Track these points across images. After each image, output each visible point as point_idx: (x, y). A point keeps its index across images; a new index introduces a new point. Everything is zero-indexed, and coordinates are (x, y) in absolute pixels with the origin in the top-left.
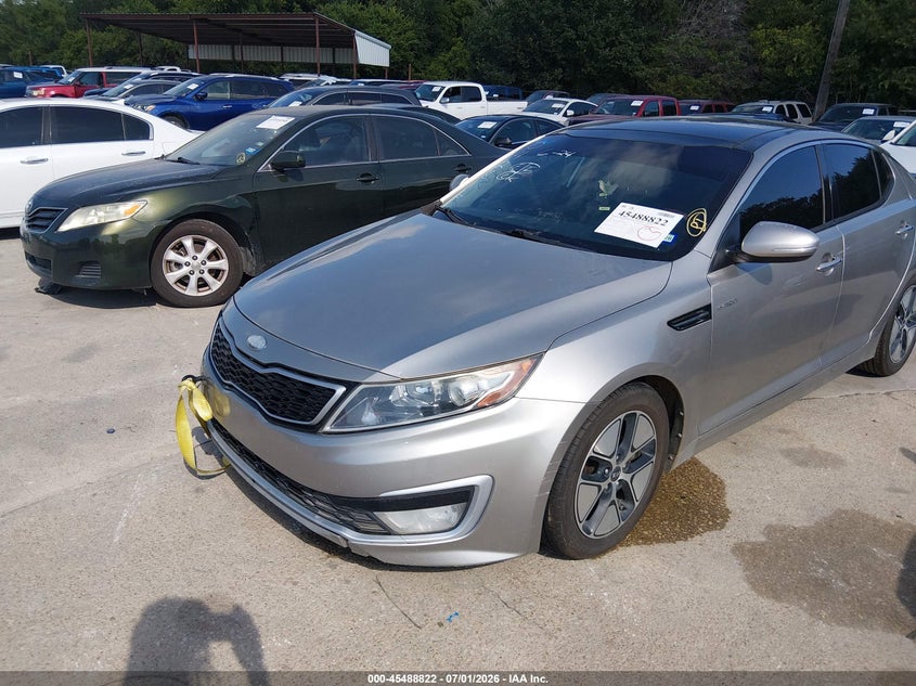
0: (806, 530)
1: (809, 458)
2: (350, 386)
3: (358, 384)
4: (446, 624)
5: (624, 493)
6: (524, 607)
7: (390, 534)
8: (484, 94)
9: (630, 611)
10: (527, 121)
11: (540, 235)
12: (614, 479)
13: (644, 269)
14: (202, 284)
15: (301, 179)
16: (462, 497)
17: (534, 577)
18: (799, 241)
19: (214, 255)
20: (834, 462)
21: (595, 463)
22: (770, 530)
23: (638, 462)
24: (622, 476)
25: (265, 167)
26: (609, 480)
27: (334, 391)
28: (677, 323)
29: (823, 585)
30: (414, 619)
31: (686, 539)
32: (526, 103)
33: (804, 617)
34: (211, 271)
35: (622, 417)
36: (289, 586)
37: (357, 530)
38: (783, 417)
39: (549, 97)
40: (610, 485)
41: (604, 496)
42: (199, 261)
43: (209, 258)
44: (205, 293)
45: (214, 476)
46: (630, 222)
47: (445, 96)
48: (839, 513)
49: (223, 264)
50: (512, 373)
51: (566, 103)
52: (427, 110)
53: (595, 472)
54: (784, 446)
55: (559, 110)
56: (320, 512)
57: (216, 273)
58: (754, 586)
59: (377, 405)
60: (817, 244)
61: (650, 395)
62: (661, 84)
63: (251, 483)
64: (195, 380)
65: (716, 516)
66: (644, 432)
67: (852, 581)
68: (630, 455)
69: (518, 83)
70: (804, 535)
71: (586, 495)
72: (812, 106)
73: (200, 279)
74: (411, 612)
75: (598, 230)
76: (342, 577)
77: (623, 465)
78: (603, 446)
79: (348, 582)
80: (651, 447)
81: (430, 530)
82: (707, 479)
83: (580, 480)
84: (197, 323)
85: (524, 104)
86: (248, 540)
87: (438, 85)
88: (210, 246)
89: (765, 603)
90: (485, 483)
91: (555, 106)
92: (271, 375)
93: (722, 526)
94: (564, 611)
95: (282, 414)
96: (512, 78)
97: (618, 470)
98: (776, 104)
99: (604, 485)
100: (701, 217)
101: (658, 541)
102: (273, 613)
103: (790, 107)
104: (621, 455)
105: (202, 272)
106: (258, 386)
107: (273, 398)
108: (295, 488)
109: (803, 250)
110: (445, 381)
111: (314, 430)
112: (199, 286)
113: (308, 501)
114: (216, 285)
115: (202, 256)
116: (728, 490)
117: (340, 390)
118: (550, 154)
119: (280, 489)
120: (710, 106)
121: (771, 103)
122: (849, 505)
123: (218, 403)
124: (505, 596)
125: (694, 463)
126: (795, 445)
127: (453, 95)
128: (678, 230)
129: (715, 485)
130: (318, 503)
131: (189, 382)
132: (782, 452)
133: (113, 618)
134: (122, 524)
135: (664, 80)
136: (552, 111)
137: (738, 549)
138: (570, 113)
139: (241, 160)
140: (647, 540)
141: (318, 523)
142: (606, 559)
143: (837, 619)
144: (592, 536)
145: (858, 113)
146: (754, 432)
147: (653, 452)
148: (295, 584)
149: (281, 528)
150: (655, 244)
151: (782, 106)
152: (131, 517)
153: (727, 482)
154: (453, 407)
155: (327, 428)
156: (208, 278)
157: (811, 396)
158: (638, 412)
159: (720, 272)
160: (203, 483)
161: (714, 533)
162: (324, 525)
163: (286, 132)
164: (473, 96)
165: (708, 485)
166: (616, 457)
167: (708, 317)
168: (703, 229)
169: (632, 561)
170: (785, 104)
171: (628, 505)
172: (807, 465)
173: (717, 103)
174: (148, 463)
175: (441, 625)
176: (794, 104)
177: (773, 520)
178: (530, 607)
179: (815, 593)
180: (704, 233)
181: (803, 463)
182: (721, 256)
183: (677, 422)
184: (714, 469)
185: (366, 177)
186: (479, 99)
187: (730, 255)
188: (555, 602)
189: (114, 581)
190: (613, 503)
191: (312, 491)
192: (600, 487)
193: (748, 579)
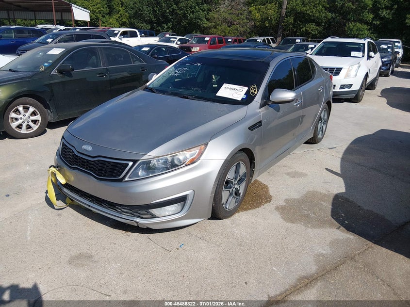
0: (298, 199)
1: (295, 175)
2: (135, 162)
3: (139, 160)
4: (180, 248)
5: (237, 193)
6: (207, 238)
7: (155, 218)
8: (138, 33)
9: (245, 234)
10: (164, 47)
11: (194, 98)
12: (234, 188)
13: (238, 108)
14: (29, 127)
15: (72, 77)
16: (183, 199)
17: (208, 228)
18: (289, 95)
19: (34, 114)
20: (305, 175)
21: (227, 182)
22: (286, 201)
23: (241, 181)
24: (236, 186)
25: (55, 72)
26: (232, 188)
27: (128, 164)
28: (252, 128)
29: (308, 216)
30: (167, 249)
31: (259, 207)
32: (158, 38)
33: (303, 227)
34: (32, 121)
35: (236, 164)
36: (112, 245)
37: (142, 218)
38: (285, 161)
39: (168, 36)
40: (232, 190)
41: (231, 194)
42: (26, 117)
43: (31, 115)
44: (30, 131)
45: (64, 208)
46: (228, 91)
47: (120, 35)
48: (308, 192)
49: (38, 117)
50: (198, 151)
51: (176, 38)
52: (115, 42)
53: (227, 186)
54: (286, 172)
55: (174, 42)
56: (124, 213)
57: (35, 122)
58: (285, 220)
59: (146, 168)
60: (296, 96)
61: (244, 156)
62: (215, 30)
63: (88, 207)
64: (54, 167)
65: (268, 198)
66: (243, 169)
67: (317, 214)
68: (238, 178)
69: (152, 28)
70: (298, 201)
71: (225, 194)
72: (276, 39)
73: (28, 125)
74: (165, 246)
75: (217, 94)
76: (133, 238)
77: (236, 182)
78: (230, 176)
79: (136, 240)
80: (245, 175)
81: (171, 214)
82: (262, 186)
83: (224, 189)
84: (30, 146)
85: (157, 39)
86: (89, 231)
87: (117, 30)
88: (31, 109)
89: (289, 225)
90: (191, 193)
91: (172, 39)
92: (97, 161)
93: (270, 201)
94: (222, 237)
95: (104, 176)
96: (149, 27)
97: (235, 184)
98: (262, 38)
99: (231, 190)
100: (255, 88)
101: (249, 209)
102: (109, 256)
103: (268, 39)
104: (236, 179)
105: (28, 122)
106: (92, 166)
107: (99, 169)
108: (112, 205)
109: (291, 99)
110: (174, 156)
111: (121, 180)
112: (27, 128)
113: (118, 210)
114: (35, 127)
115: (28, 114)
116: (270, 189)
117: (131, 164)
118: (191, 64)
119: (104, 207)
120: (236, 39)
121: (261, 38)
122: (311, 189)
123: (68, 176)
124: (199, 236)
125: (256, 181)
126: (290, 171)
127: (124, 34)
128: (247, 93)
129: (265, 188)
130: (123, 210)
131: (53, 169)
132: (286, 173)
133: (40, 268)
134: (29, 232)
135: (215, 28)
136: (171, 42)
137: (277, 208)
138: (179, 43)
139: (42, 69)
140: (245, 210)
141: (124, 218)
142: (232, 218)
143: (314, 226)
144: (227, 210)
145: (294, 41)
146: (274, 168)
147: (245, 177)
148: (115, 244)
149: (102, 225)
150: (240, 99)
151: (264, 39)
152: (32, 229)
153: (269, 186)
154: (177, 166)
155: (126, 179)
156: (31, 124)
157: (292, 153)
158: (241, 162)
159: (263, 108)
160: (60, 211)
161: (268, 204)
162: (127, 218)
163: (62, 56)
164: (134, 35)
165: (262, 188)
166: (234, 180)
167: (261, 125)
168: (256, 93)
169: (242, 218)
170: (266, 38)
171: (238, 197)
172: (295, 177)
173: (239, 38)
174: (31, 207)
175: (178, 249)
176: (269, 38)
177: (287, 197)
178: (209, 238)
179: (306, 219)
180: (256, 94)
181: (293, 177)
182: (263, 102)
183: (252, 165)
184: (263, 182)
185: (101, 74)
186: (136, 36)
187: (266, 101)
188: (218, 235)
189: (34, 255)
190: (234, 197)
191: (120, 205)
192: (229, 191)
193: (282, 218)
